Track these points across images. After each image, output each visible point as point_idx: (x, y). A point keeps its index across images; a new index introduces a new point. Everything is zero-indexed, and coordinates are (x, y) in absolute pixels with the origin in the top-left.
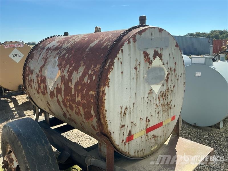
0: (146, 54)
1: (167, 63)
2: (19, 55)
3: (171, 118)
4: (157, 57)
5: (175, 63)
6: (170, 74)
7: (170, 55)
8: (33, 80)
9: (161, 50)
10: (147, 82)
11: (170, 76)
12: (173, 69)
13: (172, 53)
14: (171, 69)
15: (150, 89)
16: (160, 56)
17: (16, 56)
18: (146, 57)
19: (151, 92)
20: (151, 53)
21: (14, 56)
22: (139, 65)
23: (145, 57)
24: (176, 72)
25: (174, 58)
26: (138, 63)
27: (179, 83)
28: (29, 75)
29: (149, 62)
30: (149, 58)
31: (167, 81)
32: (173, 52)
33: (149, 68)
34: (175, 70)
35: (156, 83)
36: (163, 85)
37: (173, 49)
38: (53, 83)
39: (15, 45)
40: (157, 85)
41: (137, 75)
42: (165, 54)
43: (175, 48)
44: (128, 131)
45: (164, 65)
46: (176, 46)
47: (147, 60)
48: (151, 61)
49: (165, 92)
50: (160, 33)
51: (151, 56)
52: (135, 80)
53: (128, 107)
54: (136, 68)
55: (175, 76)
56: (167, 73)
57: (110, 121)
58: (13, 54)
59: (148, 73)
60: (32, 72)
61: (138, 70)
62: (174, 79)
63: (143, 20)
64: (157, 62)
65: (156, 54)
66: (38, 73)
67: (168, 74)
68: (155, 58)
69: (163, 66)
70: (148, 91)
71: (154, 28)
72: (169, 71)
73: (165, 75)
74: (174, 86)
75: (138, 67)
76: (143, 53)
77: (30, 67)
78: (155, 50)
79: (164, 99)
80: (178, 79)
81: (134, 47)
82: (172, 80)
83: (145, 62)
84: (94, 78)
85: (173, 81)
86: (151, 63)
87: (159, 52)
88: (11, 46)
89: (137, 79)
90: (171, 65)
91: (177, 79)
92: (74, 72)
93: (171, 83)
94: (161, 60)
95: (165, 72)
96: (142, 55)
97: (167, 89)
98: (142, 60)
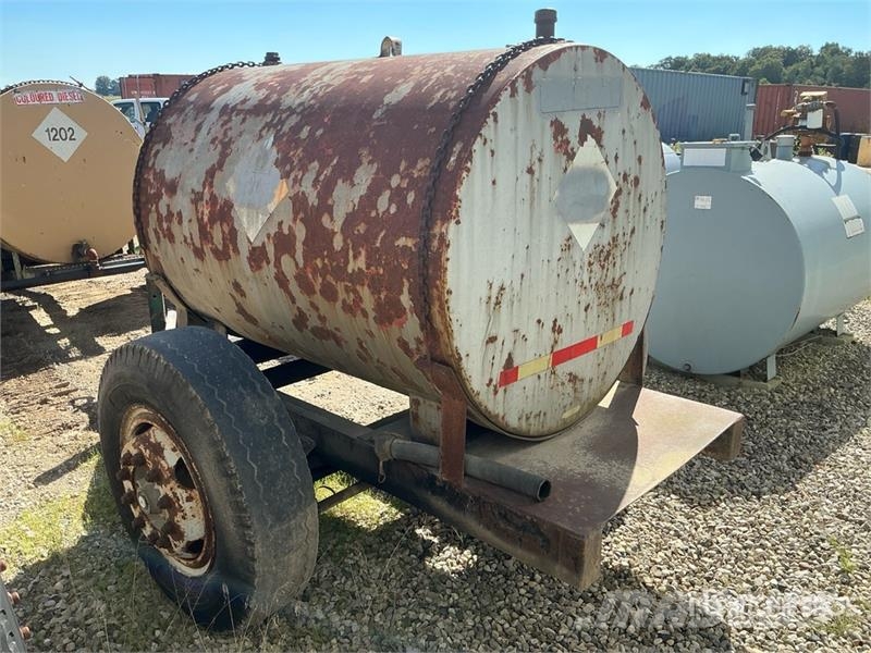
0: (559, 129)
1: (616, 158)
2: (69, 134)
3: (621, 328)
4: (589, 136)
5: (640, 159)
6: (625, 192)
7: (624, 132)
8: (180, 214)
9: (599, 115)
10: (560, 213)
11: (622, 199)
12: (631, 178)
13: (631, 127)
14: (625, 177)
15: (567, 236)
16: (599, 137)
18: (560, 139)
19: (569, 244)
20: (573, 126)
21: (52, 135)
22: (540, 160)
23: (555, 138)
24: (642, 186)
25: (635, 143)
26: (536, 155)
27: (648, 224)
28: (158, 196)
29: (566, 153)
30: (568, 142)
31: (615, 210)
32: (634, 123)
33: (566, 170)
34: (637, 181)
35: (583, 218)
36: (602, 225)
37: (633, 114)
38: (262, 219)
39: (54, 94)
40: (587, 223)
41: (532, 192)
42: (612, 128)
43: (641, 110)
44: (506, 357)
45: (607, 163)
46: (642, 104)
47: (560, 147)
48: (572, 149)
49: (607, 248)
50: (599, 63)
51: (573, 135)
52: (527, 205)
53: (507, 285)
54: (530, 171)
55: (637, 200)
56: (614, 189)
57: (459, 323)
58: (48, 130)
59: (562, 186)
60: (172, 188)
61: (537, 175)
62: (634, 206)
63: (546, 21)
64: (588, 155)
65: (588, 130)
66: (199, 188)
67: (619, 193)
68: (582, 140)
69: (604, 167)
70: (560, 241)
71: (583, 48)
72: (621, 182)
73: (608, 193)
74: (633, 232)
75: (536, 167)
76: (552, 123)
77: (162, 172)
78: (584, 116)
79: (603, 267)
80: (645, 210)
81: (528, 107)
82: (627, 211)
83: (557, 152)
84: (411, 198)
85: (631, 216)
86: (571, 156)
87: (596, 123)
88: (40, 98)
89: (532, 204)
90: (628, 164)
91: (642, 208)
92: (340, 182)
93: (625, 220)
94: (601, 146)
95: (608, 187)
96: (549, 132)
97: (614, 239)
98: (548, 142)
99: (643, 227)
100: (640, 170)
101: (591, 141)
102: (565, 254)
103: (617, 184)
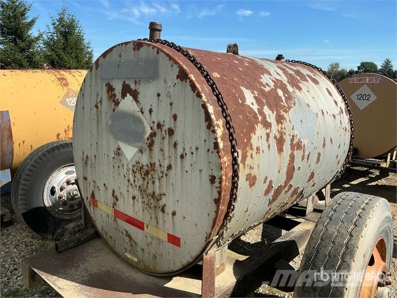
0: (110, 89)
1: (151, 111)
4: (128, 94)
5: (175, 117)
6: (159, 136)
7: (159, 95)
9: (135, 83)
10: (112, 133)
11: (157, 140)
12: (166, 128)
14: (159, 126)
15: (117, 147)
16: (135, 95)
17: (362, 98)
18: (110, 93)
19: (118, 152)
20: (118, 88)
22: (101, 102)
23: (108, 92)
24: (177, 137)
25: (171, 104)
26: (99, 100)
27: (188, 167)
29: (114, 101)
30: (115, 96)
31: (151, 145)
32: (172, 90)
33: (114, 110)
34: (171, 132)
35: (128, 142)
36: (141, 151)
37: (170, 83)
39: (368, 78)
40: (129, 145)
41: (98, 117)
42: (147, 92)
43: (178, 81)
45: (142, 113)
46: (178, 77)
47: (111, 97)
48: (118, 100)
49: (146, 168)
50: (136, 51)
51: (118, 92)
52: (95, 123)
54: (96, 106)
55: (172, 147)
56: (149, 131)
58: (358, 95)
59: (113, 118)
61: (99, 109)
62: (169, 150)
64: (128, 104)
65: (126, 90)
67: (153, 135)
68: (124, 96)
69: (140, 114)
70: (113, 148)
72: (155, 127)
73: (144, 132)
74: (169, 167)
75: (99, 105)
76: (106, 85)
78: (124, 82)
79: (144, 179)
80: (182, 157)
81: (96, 76)
82: (162, 150)
83: (109, 100)
85: (166, 154)
86: (117, 104)
87: (133, 87)
89: (98, 122)
90: (163, 116)
91: (179, 155)
93: (161, 157)
94: (137, 102)
95: (144, 128)
96: (105, 89)
97: (152, 165)
98: (104, 95)
99: (182, 169)
100: (175, 125)
101: (129, 97)
102: (117, 157)
103: (151, 128)
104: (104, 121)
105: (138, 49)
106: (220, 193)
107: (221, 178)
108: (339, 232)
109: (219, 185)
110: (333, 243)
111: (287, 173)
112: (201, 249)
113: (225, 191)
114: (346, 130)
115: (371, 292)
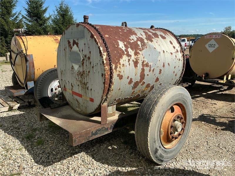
0: (69, 42)
1: (82, 50)
2: (214, 46)
3: (89, 98)
4: (75, 44)
5: (90, 52)
6: (85, 60)
7: (85, 44)
9: (77, 39)
10: (70, 60)
11: (85, 61)
12: (87, 57)
13: (88, 43)
14: (85, 56)
16: (77, 44)
17: (211, 46)
18: (69, 44)
19: (73, 68)
24: (91, 60)
25: (89, 47)
26: (65, 47)
27: (95, 71)
29: (70, 47)
30: (71, 45)
31: (83, 64)
33: (71, 51)
34: (89, 58)
36: (80, 67)
37: (88, 40)
39: (214, 36)
40: (76, 64)
41: (65, 54)
42: (81, 43)
44: (64, 85)
45: (80, 51)
46: (91, 37)
49: (82, 73)
51: (72, 43)
54: (65, 50)
55: (90, 64)
56: (82, 58)
59: (70, 54)
62: (89, 65)
64: (75, 48)
65: (74, 43)
67: (83, 60)
68: (74, 45)
70: (71, 66)
71: (74, 24)
72: (84, 57)
73: (81, 59)
74: (89, 72)
75: (65, 49)
78: (73, 40)
79: (81, 77)
80: (93, 67)
82: (86, 65)
85: (88, 67)
86: (71, 48)
87: (76, 41)
89: (65, 56)
90: (86, 52)
91: (92, 67)
93: (86, 68)
94: (78, 47)
95: (81, 57)
96: (67, 42)
97: (84, 71)
98: (67, 45)
99: (93, 72)
100: (90, 55)
101: (75, 45)
102: (72, 70)
103: (83, 57)
104: (67, 55)
105: (78, 27)
106: (105, 80)
107: (105, 74)
108: (154, 97)
109: (104, 77)
110: (151, 101)
111: (141, 76)
112: (100, 102)
113: (107, 79)
114: (179, 60)
115: (170, 122)
